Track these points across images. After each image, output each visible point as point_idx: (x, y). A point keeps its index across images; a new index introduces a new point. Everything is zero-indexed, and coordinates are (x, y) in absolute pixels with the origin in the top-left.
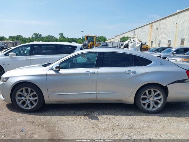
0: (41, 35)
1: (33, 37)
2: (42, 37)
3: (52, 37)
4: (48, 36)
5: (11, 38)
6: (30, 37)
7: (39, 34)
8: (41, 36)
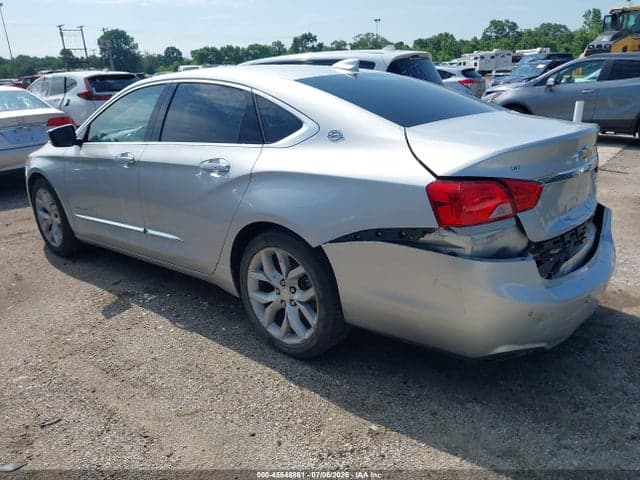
0: (515, 25)
1: (486, 37)
2: (518, 32)
3: (558, 28)
4: (543, 25)
5: (420, 44)
6: (479, 38)
7: (507, 21)
8: (514, 30)
